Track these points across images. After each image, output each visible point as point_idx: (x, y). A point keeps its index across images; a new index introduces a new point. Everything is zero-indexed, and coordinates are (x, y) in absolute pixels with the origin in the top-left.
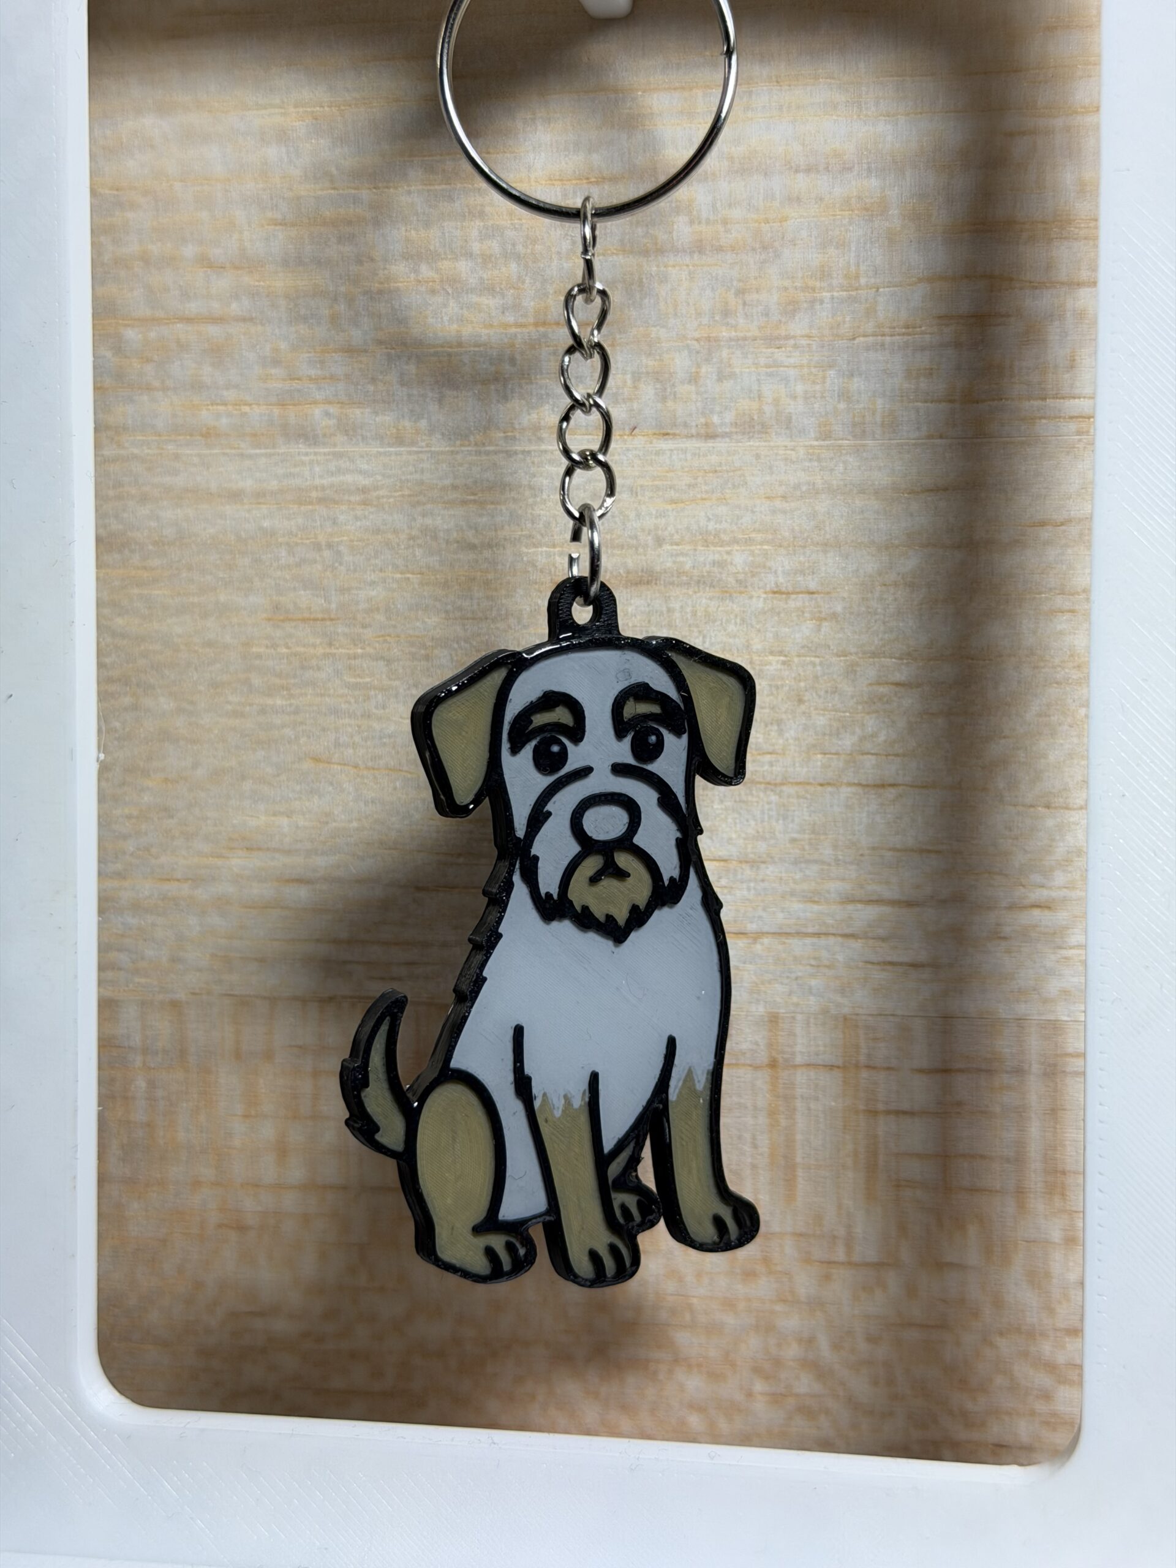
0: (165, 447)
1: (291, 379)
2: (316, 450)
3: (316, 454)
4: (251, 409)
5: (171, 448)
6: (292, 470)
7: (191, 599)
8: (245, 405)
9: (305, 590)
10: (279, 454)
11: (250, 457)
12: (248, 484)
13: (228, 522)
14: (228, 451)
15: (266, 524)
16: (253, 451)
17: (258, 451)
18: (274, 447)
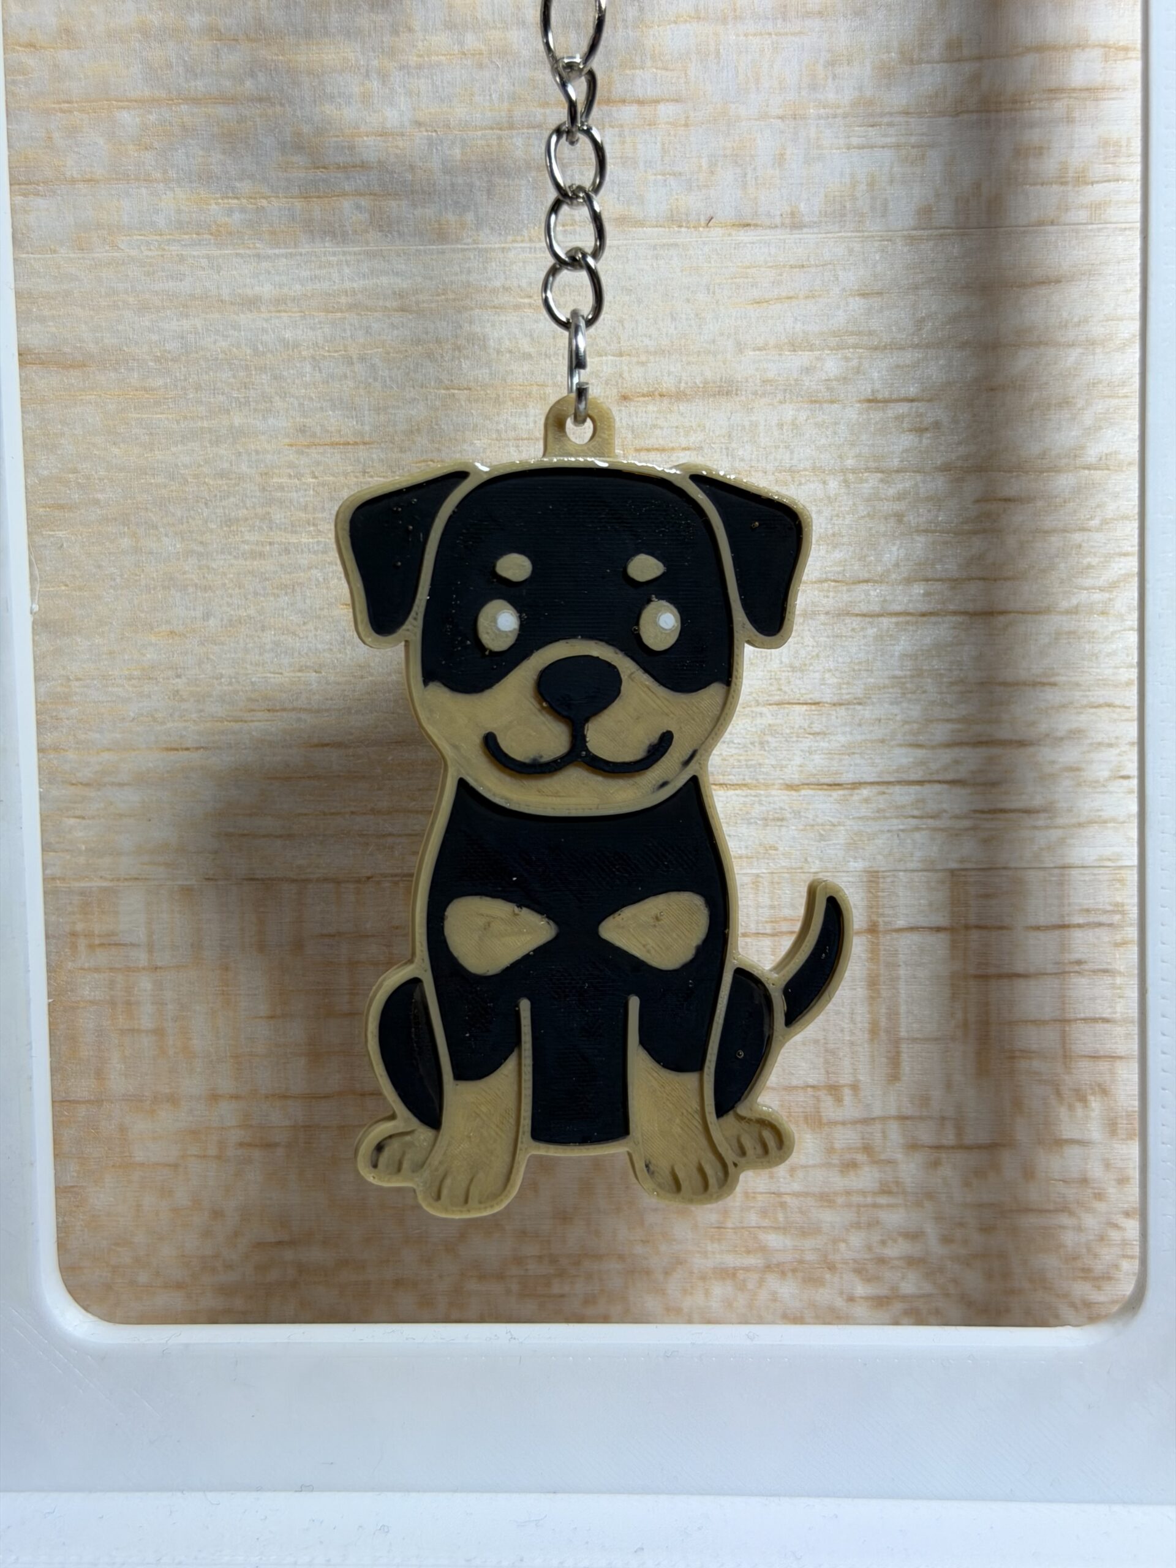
0: (167, 248)
1: (314, 168)
2: (345, 249)
3: (344, 253)
4: (269, 203)
5: (175, 249)
6: (317, 272)
7: (200, 424)
8: (264, 198)
9: (334, 411)
10: (301, 255)
11: (268, 257)
12: (266, 290)
13: (243, 333)
14: (242, 251)
15: (288, 335)
16: (270, 252)
17: (277, 251)
18: (296, 246)
